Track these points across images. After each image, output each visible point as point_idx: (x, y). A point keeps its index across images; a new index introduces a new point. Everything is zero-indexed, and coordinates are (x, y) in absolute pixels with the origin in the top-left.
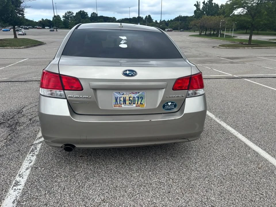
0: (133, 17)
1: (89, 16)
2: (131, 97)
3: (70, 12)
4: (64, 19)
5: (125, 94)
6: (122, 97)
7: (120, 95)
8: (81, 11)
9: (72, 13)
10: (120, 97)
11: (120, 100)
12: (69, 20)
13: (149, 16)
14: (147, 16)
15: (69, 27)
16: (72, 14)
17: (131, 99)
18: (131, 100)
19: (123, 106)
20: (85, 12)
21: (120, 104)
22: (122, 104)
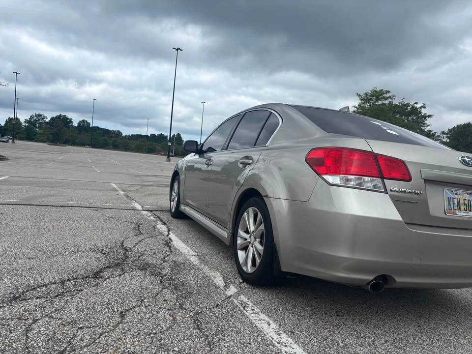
0: (152, 134)
1: (75, 124)
2: (466, 200)
3: (40, 115)
4: (27, 125)
5: (458, 194)
6: (455, 198)
7: (452, 195)
8: (60, 115)
9: (44, 116)
10: (453, 198)
11: (454, 204)
12: (37, 128)
13: (179, 135)
14: (176, 134)
15: (34, 139)
16: (43, 119)
17: (466, 202)
18: (466, 204)
19: (457, 212)
20: (69, 117)
21: (454, 209)
22: (456, 210)
